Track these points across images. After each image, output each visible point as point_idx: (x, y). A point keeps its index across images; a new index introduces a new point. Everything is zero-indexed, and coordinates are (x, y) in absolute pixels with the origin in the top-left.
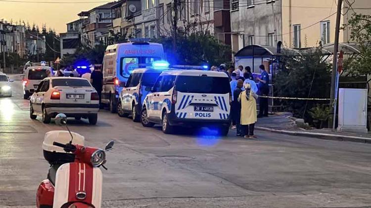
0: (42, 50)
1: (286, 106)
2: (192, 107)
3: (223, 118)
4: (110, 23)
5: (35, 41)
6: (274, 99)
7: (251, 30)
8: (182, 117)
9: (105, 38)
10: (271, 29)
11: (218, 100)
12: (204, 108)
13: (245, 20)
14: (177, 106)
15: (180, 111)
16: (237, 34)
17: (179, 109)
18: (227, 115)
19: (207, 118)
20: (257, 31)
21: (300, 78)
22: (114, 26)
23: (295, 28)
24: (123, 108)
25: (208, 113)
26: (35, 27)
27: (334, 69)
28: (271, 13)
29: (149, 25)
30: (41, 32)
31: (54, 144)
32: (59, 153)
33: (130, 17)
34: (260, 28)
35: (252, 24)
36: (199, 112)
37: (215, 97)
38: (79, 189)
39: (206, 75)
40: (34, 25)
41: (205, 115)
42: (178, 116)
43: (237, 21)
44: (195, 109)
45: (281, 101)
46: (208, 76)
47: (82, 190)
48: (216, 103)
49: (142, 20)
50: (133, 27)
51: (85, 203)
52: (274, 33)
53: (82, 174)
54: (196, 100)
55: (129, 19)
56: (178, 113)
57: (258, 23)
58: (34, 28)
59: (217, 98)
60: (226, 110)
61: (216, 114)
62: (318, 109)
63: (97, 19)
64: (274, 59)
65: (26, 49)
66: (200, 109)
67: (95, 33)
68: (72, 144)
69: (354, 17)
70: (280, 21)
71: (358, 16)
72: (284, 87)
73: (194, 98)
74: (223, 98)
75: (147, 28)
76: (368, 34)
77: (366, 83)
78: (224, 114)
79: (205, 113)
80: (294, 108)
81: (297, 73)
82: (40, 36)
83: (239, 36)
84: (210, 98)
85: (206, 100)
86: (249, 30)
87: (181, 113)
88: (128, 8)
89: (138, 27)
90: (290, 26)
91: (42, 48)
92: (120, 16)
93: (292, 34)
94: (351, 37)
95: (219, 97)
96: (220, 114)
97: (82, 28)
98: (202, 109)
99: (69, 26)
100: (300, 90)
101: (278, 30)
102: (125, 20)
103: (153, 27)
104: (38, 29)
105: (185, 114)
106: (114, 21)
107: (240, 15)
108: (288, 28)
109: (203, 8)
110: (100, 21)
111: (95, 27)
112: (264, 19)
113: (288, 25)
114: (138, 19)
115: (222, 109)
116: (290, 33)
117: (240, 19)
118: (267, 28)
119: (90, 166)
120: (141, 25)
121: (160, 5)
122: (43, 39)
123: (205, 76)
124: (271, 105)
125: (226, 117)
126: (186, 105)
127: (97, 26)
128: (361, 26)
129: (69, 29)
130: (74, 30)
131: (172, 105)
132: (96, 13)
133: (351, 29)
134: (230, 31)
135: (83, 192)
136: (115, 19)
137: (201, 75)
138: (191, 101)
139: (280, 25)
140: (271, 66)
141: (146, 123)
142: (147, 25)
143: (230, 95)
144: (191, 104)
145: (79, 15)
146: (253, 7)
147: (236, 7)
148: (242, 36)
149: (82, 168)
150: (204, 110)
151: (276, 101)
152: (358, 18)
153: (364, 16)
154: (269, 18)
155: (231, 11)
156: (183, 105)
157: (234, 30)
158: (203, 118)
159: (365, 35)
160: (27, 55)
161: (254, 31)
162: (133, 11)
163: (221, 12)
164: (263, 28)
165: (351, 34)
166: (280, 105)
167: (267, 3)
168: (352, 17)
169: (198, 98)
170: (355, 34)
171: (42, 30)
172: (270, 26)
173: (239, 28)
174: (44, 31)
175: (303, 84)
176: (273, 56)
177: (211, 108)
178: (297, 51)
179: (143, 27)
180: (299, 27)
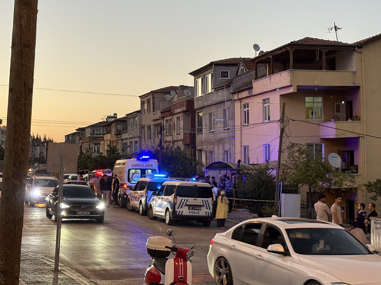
0: (44, 154)
1: (244, 205)
2: (187, 207)
3: (208, 215)
4: (102, 137)
5: (38, 148)
6: (235, 200)
7: (212, 147)
8: (180, 214)
9: (97, 148)
10: (227, 147)
11: (204, 202)
12: (195, 208)
13: (207, 140)
14: (177, 206)
15: (179, 210)
16: (200, 151)
17: (178, 208)
18: (210, 212)
19: (197, 215)
20: (216, 148)
21: (255, 186)
22: (104, 140)
23: (245, 148)
24: (131, 205)
25: (198, 211)
26: (39, 137)
27: (278, 179)
28: (227, 137)
29: (133, 140)
30: (42, 140)
31: (165, 247)
32: (157, 250)
33: (118, 134)
34: (218, 147)
35: (213, 144)
36: (191, 211)
37: (203, 200)
38: (180, 274)
39: (197, 186)
40: (37, 135)
41: (196, 213)
42: (178, 213)
43: (201, 141)
44: (189, 209)
45: (240, 201)
46: (198, 186)
47: (181, 275)
48: (203, 204)
49: (128, 137)
50: (121, 141)
51: (183, 282)
52: (229, 151)
53: (181, 265)
54: (190, 202)
55: (117, 136)
56: (177, 211)
57: (217, 143)
58: (37, 137)
59: (204, 201)
60: (210, 209)
61: (203, 212)
62: (267, 207)
63: (91, 134)
64: (235, 172)
65: (32, 153)
66: (192, 209)
67: (89, 144)
68: (175, 247)
69: (290, 145)
70: (234, 142)
71: (293, 144)
72: (244, 192)
73: (188, 201)
74: (207, 201)
75: (131, 142)
76: (300, 156)
77: (297, 189)
78: (208, 212)
79: (196, 211)
80: (249, 206)
81: (253, 183)
82: (43, 143)
83: (203, 152)
84: (199, 201)
85: (196, 202)
86: (210, 147)
87: (180, 211)
88: (117, 127)
89: (124, 141)
90: (241, 146)
91: (44, 152)
92: (109, 132)
93: (242, 153)
94: (288, 158)
95: (205, 201)
96: (206, 212)
97: (79, 140)
98: (194, 208)
99: (67, 137)
100: (254, 194)
101: (232, 149)
102: (114, 136)
103: (136, 142)
104: (40, 138)
105: (183, 212)
106: (105, 136)
107: (203, 137)
108: (240, 147)
109: (176, 130)
110: (93, 135)
111: (89, 139)
112: (221, 141)
113: (240, 145)
114: (124, 136)
115: (207, 208)
116: (241, 152)
117: (204, 139)
118: (224, 146)
119: (185, 260)
120: (126, 140)
121: (141, 126)
122: (44, 146)
123: (195, 186)
124: (234, 204)
125: (210, 214)
126: (183, 206)
127: (91, 139)
128: (295, 151)
129: (67, 140)
130: (71, 140)
131: (173, 205)
132: (91, 129)
133: (288, 152)
134: (196, 148)
135: (182, 276)
136: (105, 134)
137: (193, 186)
138: (186, 203)
139: (234, 146)
140: (233, 176)
141: (152, 217)
142: (131, 140)
143: (213, 199)
144: (186, 205)
145: (76, 130)
146: (214, 132)
147: (201, 131)
148: (205, 152)
149: (181, 262)
150: (195, 209)
151: (237, 202)
152: (293, 145)
153: (297, 144)
154: (226, 140)
155: (197, 133)
156: (181, 206)
157: (198, 148)
158: (194, 214)
159: (297, 157)
160: (32, 158)
161: (214, 148)
162: (120, 130)
163: (189, 134)
164: (221, 147)
165: (288, 156)
166: (240, 204)
167: (224, 130)
168: (289, 144)
169: (191, 201)
170: (291, 155)
171: (43, 139)
172: (226, 146)
173: (202, 146)
174: (45, 139)
175: (257, 190)
176: (234, 169)
177: (200, 208)
178: (251, 167)
179: (128, 142)
180: (248, 147)
